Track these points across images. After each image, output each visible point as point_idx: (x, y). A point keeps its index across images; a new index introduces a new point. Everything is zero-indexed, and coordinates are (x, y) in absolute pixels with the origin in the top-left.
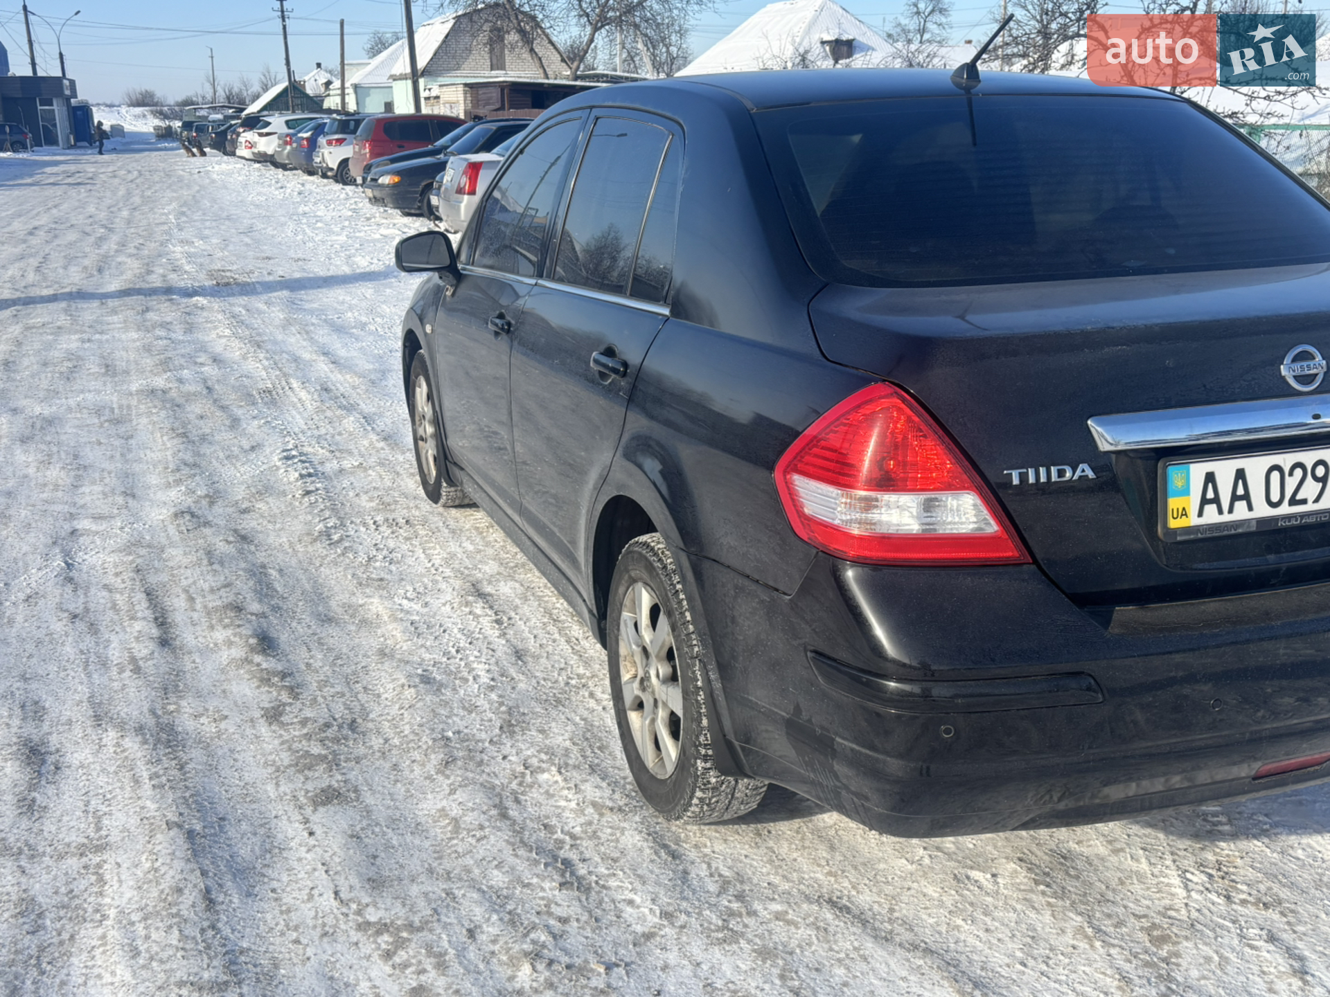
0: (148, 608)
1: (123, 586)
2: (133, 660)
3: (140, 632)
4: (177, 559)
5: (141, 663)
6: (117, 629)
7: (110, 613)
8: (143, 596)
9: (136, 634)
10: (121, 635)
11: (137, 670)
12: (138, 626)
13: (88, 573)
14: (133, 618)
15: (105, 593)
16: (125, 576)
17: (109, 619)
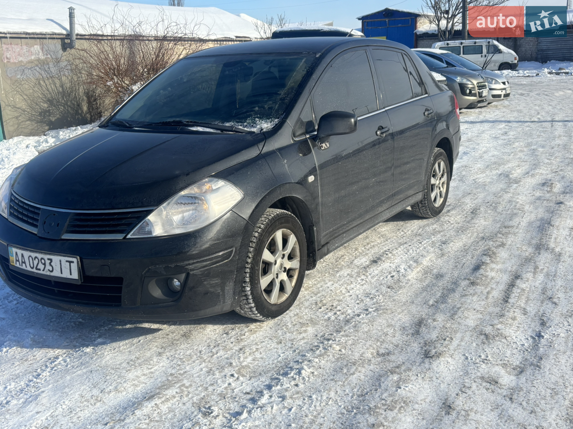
0: (513, 293)
1: (516, 310)
2: (535, 273)
3: (525, 283)
4: (474, 317)
5: (533, 270)
6: (533, 288)
7: (532, 297)
8: (510, 300)
9: (527, 283)
10: (533, 284)
11: (536, 268)
12: (524, 286)
13: (530, 327)
14: (523, 290)
15: (528, 309)
16: (511, 314)
17: (535, 294)
